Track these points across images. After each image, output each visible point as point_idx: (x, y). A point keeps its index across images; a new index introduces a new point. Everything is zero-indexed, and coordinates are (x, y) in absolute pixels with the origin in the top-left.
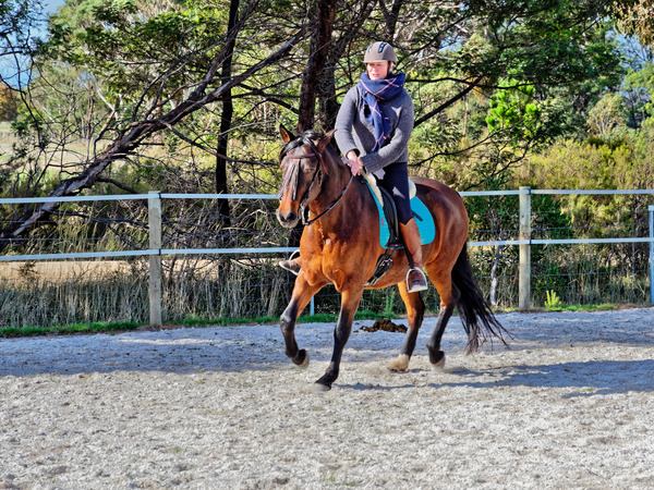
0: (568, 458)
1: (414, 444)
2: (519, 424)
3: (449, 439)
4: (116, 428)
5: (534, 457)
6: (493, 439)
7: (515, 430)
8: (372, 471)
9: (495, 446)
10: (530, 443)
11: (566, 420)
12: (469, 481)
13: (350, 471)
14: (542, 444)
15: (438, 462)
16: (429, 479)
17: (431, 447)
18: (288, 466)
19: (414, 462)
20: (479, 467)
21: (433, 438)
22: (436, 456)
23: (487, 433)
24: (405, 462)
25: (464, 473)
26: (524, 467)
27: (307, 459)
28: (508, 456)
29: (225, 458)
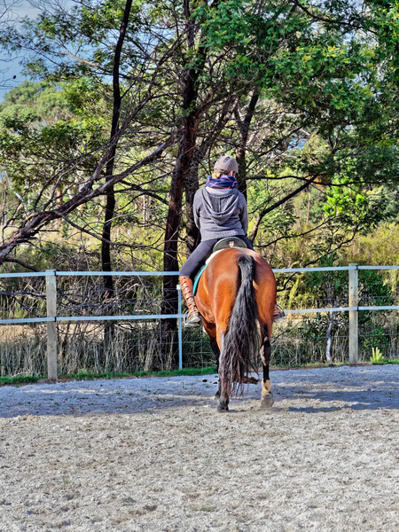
0: (384, 487)
1: (260, 476)
2: (346, 459)
3: (288, 472)
4: (17, 464)
5: (357, 486)
6: (324, 471)
7: (342, 464)
8: (225, 499)
9: (325, 478)
10: (354, 474)
11: (384, 455)
12: (303, 507)
13: (206, 499)
14: (363, 475)
15: (278, 491)
16: (271, 506)
17: (273, 478)
18: (156, 496)
19: (259, 491)
20: (312, 495)
21: (275, 471)
22: (277, 486)
23: (319, 467)
24: (252, 491)
25: (299, 500)
26: (348, 494)
27: (171, 489)
28: (336, 485)
29: (105, 489)
